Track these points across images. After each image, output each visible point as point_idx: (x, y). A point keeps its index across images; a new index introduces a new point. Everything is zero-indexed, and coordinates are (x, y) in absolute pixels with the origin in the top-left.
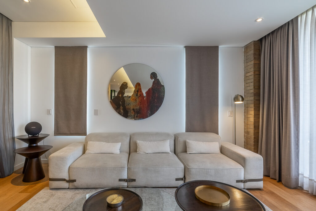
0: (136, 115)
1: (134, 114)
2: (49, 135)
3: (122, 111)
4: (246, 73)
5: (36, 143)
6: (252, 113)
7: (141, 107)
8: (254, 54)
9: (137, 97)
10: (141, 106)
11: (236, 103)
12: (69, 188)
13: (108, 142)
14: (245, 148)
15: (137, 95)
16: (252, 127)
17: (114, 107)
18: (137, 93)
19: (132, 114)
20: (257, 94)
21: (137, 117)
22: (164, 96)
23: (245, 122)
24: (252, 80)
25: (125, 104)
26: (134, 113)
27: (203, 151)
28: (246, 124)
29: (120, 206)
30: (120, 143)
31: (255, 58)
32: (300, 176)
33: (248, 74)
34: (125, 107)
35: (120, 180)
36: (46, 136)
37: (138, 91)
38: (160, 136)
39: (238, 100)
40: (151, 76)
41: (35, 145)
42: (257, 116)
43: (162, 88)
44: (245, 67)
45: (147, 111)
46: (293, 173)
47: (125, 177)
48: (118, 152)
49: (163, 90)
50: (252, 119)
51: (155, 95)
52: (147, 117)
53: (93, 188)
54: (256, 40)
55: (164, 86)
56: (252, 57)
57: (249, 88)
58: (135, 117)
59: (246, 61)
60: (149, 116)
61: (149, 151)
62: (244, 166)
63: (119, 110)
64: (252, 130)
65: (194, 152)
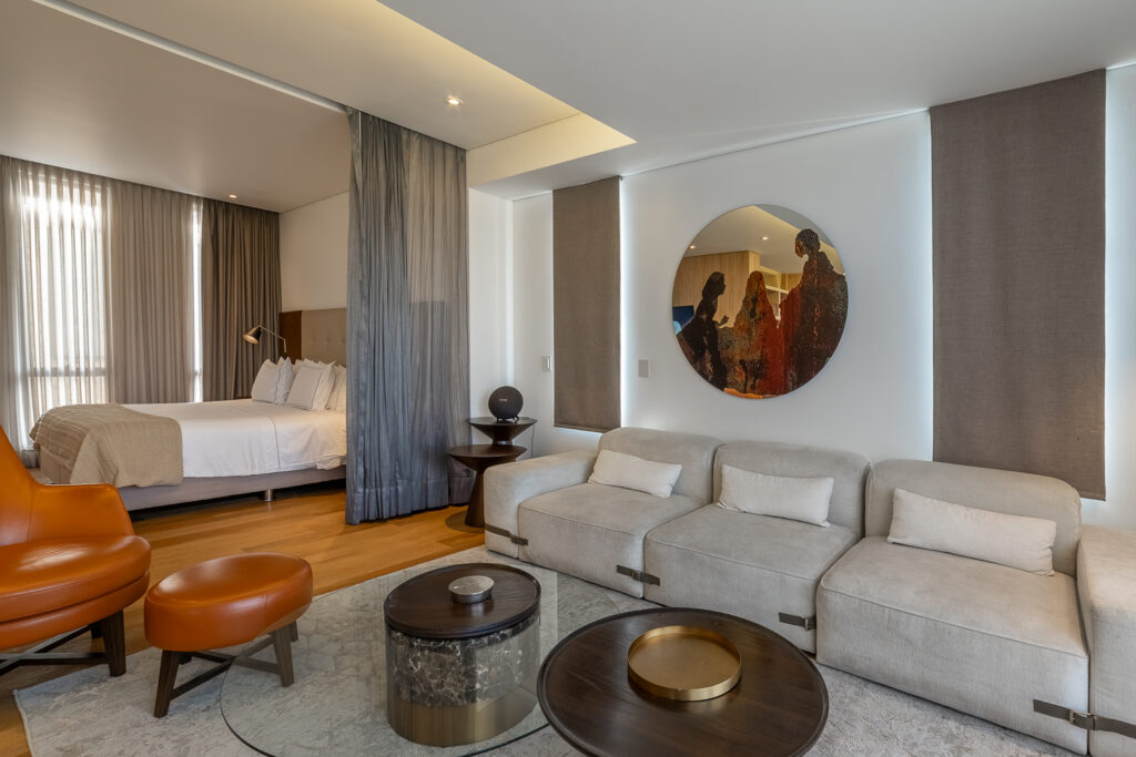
0: (750, 383)
1: (744, 378)
2: (536, 421)
5: (508, 438)
7: (766, 355)
9: (752, 320)
10: (766, 351)
13: (650, 459)
15: (753, 314)
17: (686, 355)
18: (751, 307)
19: (739, 379)
21: (753, 388)
25: (716, 343)
26: (744, 374)
29: (477, 603)
30: (679, 467)
34: (718, 353)
35: (621, 570)
36: (530, 424)
37: (755, 301)
38: (808, 461)
40: (798, 244)
43: (837, 284)
45: (785, 371)
49: (839, 292)
51: (813, 311)
52: (785, 391)
55: (843, 277)
58: (748, 388)
60: (793, 389)
63: (701, 364)
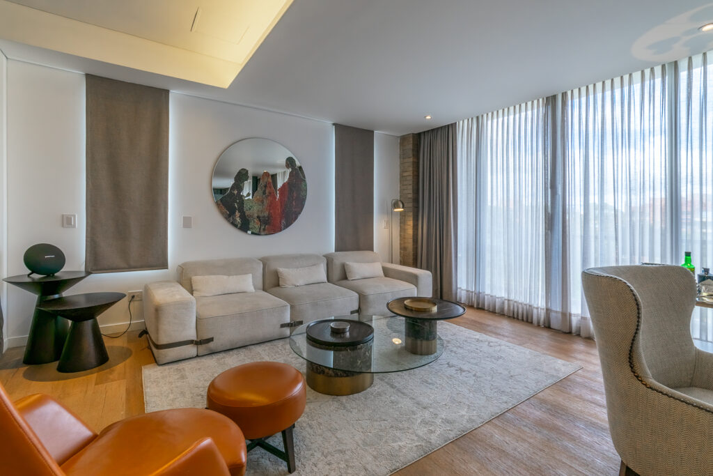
1: (259, 225)
3: (238, 220)
4: (402, 171)
6: (410, 223)
7: (271, 213)
8: (413, 150)
9: (264, 196)
11: (396, 210)
12: (197, 356)
14: (401, 264)
15: (264, 193)
16: (411, 241)
17: (222, 213)
18: (263, 189)
19: (256, 226)
20: (416, 200)
21: (264, 230)
22: (306, 196)
23: (400, 235)
24: (411, 182)
25: (243, 207)
26: (259, 223)
27: (367, 275)
28: (402, 238)
31: (413, 155)
32: (459, 290)
33: (405, 174)
34: (244, 213)
37: (266, 186)
39: (399, 207)
40: (286, 163)
41: (56, 296)
42: (415, 227)
43: (303, 183)
44: (401, 164)
45: (280, 221)
46: (454, 287)
47: (288, 320)
48: (251, 288)
49: (304, 187)
50: (410, 231)
51: (293, 194)
52: (280, 230)
53: (240, 347)
54: (416, 132)
56: (410, 153)
57: (406, 192)
59: (403, 156)
60: (284, 229)
61: (301, 282)
62: (416, 285)
63: (233, 219)
64: (410, 245)
65: (357, 277)
